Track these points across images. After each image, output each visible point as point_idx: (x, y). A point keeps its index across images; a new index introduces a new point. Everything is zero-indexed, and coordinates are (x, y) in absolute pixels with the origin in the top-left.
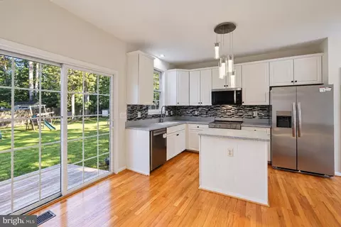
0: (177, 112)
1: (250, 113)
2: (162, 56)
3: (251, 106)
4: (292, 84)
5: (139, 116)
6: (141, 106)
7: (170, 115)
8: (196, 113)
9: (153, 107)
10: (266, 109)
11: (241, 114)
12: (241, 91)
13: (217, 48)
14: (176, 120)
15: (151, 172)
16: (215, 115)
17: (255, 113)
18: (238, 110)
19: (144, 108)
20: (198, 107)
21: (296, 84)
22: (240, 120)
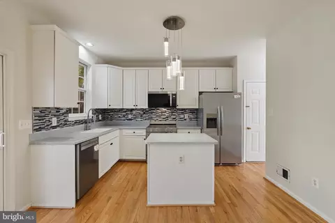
0: (106, 116)
1: (182, 116)
2: (89, 44)
3: (182, 110)
4: (214, 91)
5: (54, 124)
6: (58, 109)
7: (98, 120)
8: (130, 117)
9: (75, 110)
10: (196, 112)
11: (174, 117)
12: (175, 95)
13: (166, 44)
14: (106, 125)
15: (77, 201)
16: (151, 119)
17: (186, 116)
18: (172, 112)
19: (62, 112)
20: (132, 110)
21: (217, 91)
22: (173, 122)
